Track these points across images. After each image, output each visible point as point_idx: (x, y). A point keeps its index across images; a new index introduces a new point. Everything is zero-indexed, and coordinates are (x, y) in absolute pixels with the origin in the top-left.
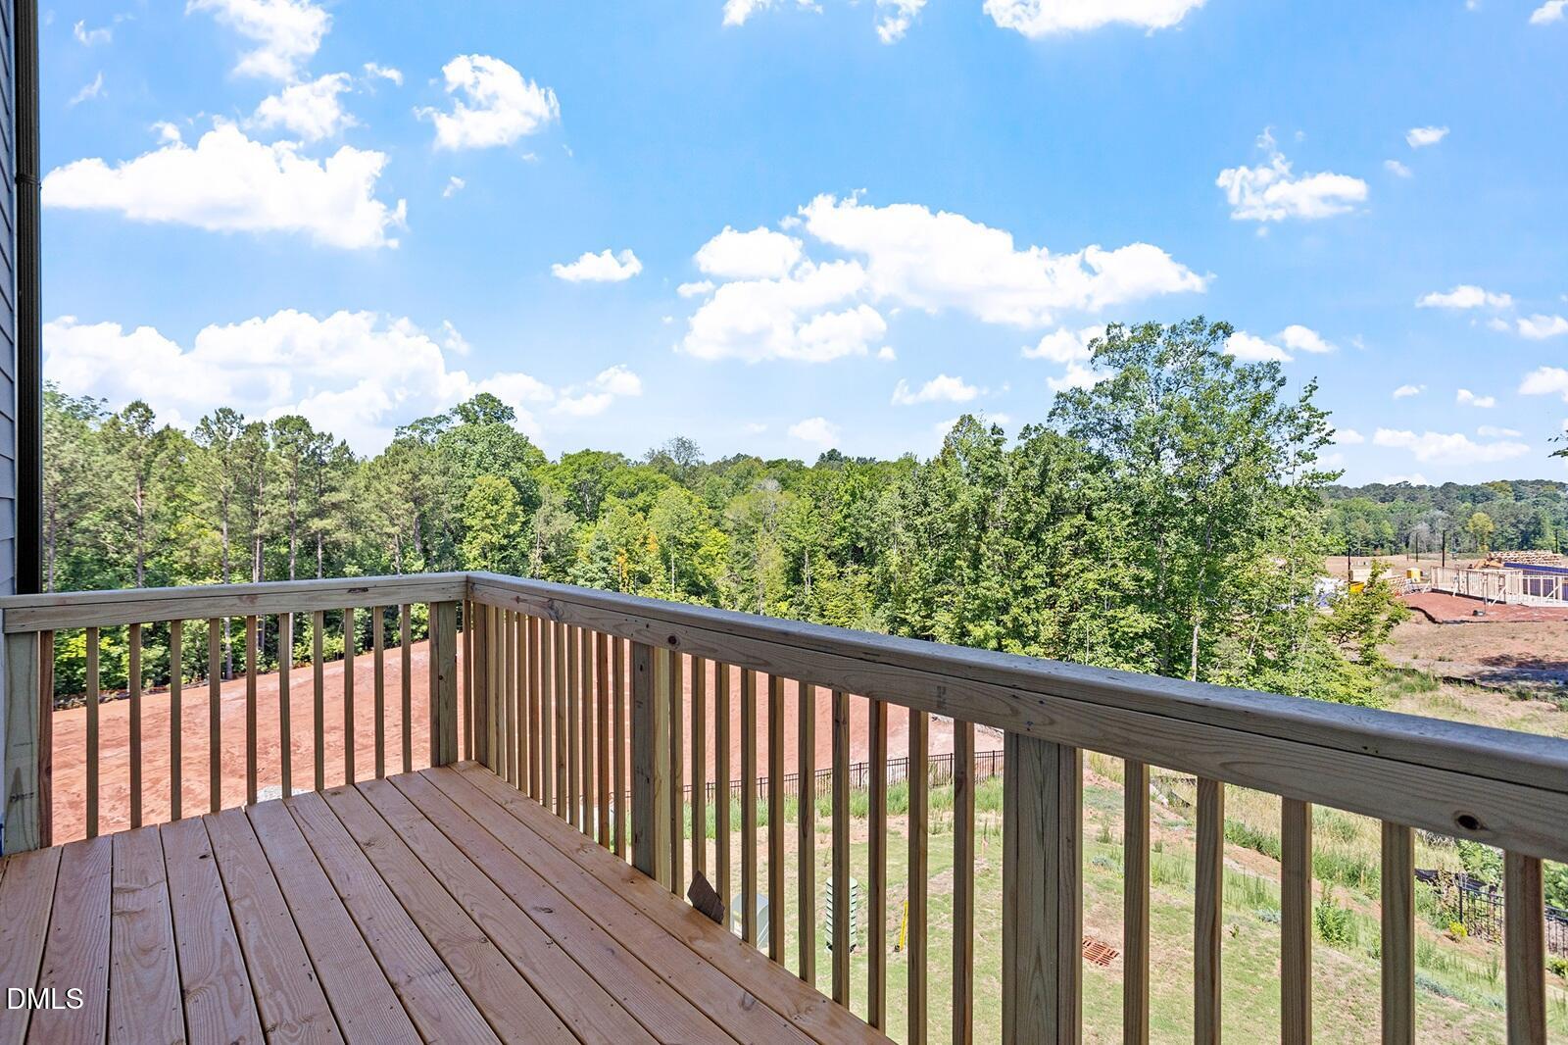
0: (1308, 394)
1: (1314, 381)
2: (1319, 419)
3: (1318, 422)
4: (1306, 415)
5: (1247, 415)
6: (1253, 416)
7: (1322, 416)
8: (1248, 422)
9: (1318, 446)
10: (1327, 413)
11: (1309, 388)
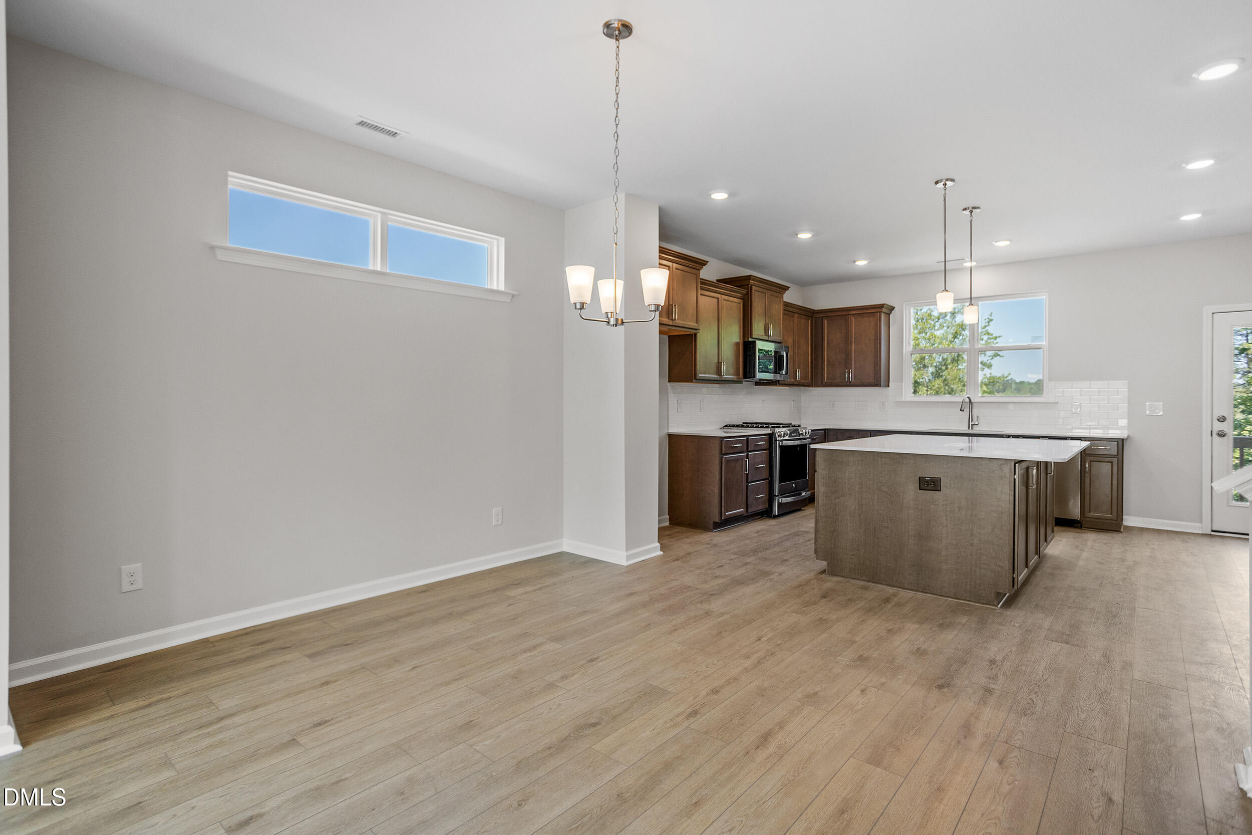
0: (987, 324)
1: (991, 316)
2: (993, 340)
3: (993, 342)
4: (986, 338)
5: (950, 337)
6: (955, 337)
7: (996, 338)
8: (951, 342)
9: (993, 358)
10: (999, 337)
11: (987, 320)
